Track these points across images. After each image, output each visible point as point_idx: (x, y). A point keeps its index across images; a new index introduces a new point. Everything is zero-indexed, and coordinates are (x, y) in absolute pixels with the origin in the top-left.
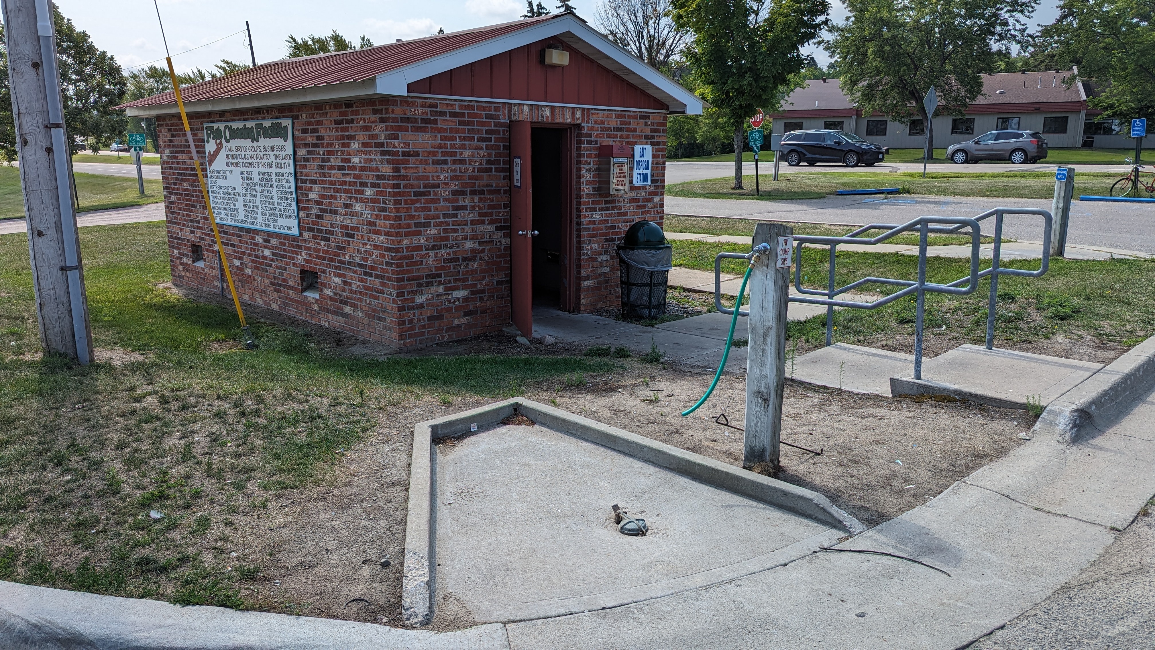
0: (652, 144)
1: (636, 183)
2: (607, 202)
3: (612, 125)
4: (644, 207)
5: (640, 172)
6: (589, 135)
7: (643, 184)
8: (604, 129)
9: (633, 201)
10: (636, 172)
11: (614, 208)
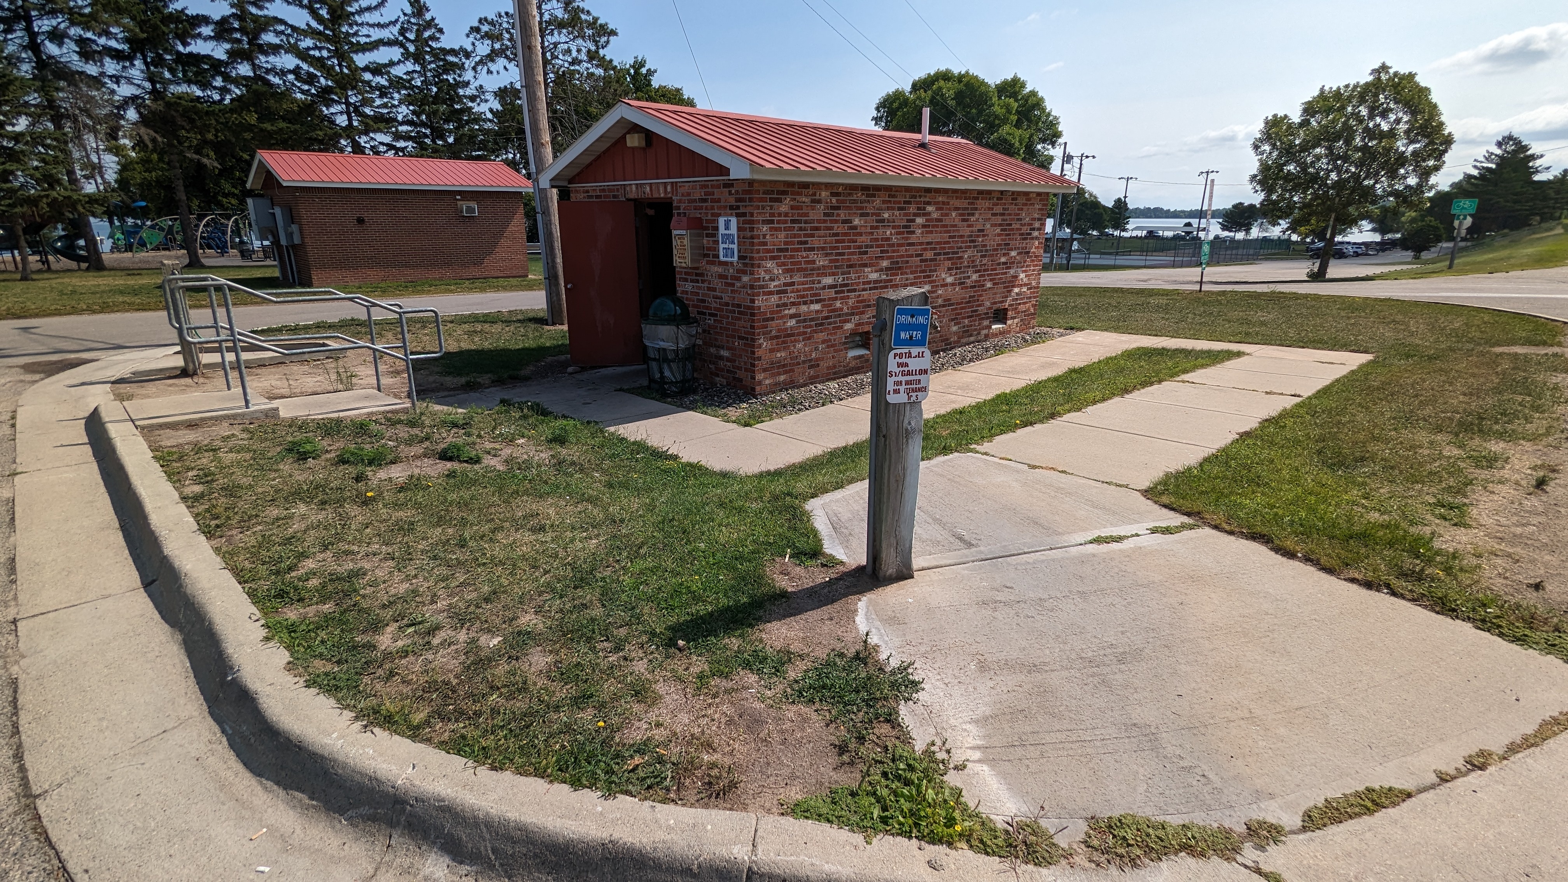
0: (738, 215)
1: (722, 258)
2: (697, 275)
3: (697, 196)
4: (733, 285)
5: (726, 246)
6: (678, 208)
7: (729, 259)
8: (690, 201)
9: (721, 276)
10: (722, 246)
11: (703, 282)
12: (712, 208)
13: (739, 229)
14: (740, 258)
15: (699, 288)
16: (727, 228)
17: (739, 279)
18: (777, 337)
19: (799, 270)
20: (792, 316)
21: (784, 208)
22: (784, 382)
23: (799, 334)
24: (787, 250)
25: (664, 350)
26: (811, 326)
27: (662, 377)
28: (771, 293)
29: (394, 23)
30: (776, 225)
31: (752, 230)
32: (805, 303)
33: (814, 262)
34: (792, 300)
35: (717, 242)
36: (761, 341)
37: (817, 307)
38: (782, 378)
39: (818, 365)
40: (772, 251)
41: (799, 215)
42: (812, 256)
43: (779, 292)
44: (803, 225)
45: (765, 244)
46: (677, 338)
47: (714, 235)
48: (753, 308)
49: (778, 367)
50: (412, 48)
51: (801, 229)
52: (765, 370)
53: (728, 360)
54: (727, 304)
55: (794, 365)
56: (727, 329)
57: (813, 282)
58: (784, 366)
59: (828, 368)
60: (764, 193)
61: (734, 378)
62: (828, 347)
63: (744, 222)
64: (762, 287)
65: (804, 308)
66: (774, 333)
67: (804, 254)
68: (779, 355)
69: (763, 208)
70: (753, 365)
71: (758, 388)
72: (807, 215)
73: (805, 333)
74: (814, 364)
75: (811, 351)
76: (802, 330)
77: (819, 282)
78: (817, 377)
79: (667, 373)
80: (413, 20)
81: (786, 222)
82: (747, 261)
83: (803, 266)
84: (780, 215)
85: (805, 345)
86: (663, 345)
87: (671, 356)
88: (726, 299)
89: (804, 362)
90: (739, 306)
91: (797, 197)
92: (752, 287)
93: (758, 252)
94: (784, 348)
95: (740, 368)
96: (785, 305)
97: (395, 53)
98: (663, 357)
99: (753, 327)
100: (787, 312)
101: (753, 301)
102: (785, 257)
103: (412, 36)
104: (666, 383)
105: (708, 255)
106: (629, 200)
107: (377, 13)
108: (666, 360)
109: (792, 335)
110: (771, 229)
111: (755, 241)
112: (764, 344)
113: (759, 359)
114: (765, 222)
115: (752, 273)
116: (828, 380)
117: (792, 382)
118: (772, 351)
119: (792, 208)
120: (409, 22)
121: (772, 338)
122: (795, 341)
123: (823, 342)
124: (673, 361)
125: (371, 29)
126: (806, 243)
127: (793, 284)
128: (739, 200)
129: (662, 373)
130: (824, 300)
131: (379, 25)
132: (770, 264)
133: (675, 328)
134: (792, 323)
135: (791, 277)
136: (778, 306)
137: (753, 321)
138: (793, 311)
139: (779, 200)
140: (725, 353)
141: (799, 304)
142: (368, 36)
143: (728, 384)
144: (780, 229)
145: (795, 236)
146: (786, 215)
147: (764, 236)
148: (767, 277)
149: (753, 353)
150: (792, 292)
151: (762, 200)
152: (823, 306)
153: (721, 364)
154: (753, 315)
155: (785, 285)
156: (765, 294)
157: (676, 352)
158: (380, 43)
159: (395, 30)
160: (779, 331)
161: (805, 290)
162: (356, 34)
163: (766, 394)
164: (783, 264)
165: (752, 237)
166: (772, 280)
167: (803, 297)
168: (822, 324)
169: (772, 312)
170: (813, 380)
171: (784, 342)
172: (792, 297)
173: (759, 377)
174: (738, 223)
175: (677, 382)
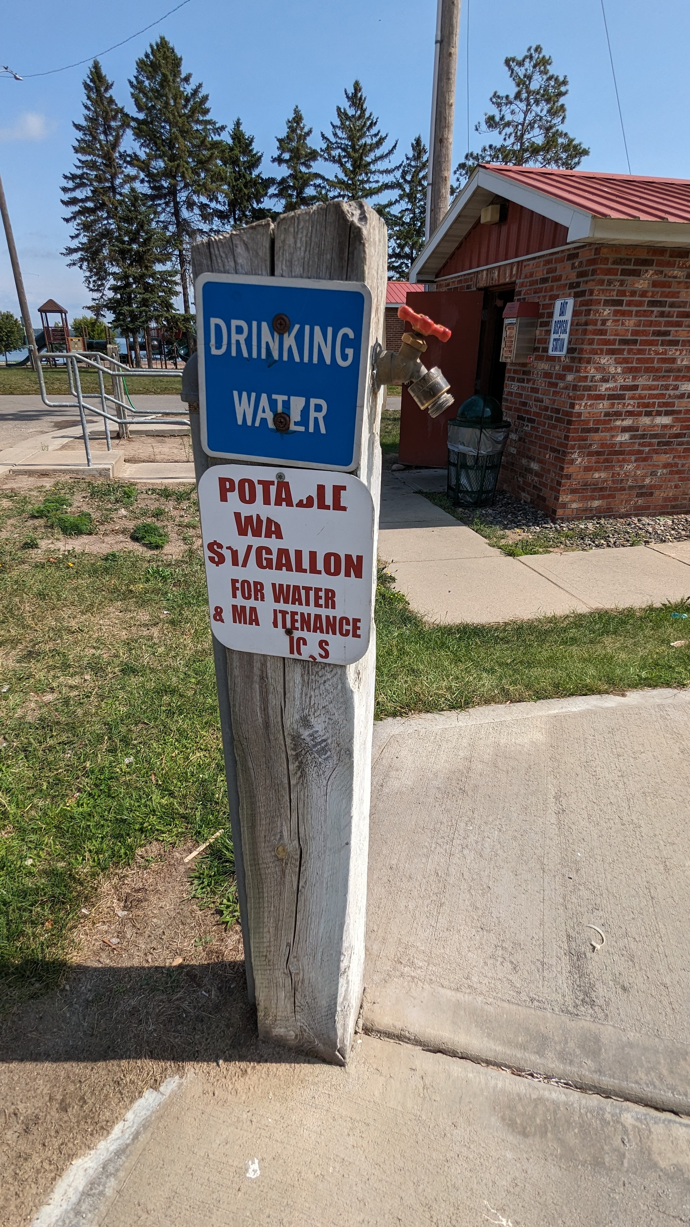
0: (576, 295)
1: (551, 353)
2: (524, 373)
3: (538, 276)
4: (555, 385)
5: (556, 336)
6: (519, 293)
7: (557, 353)
8: (532, 283)
9: (547, 375)
10: (553, 336)
11: (529, 381)
12: (552, 289)
13: (575, 313)
14: (570, 350)
15: (523, 388)
16: (562, 313)
17: (562, 377)
18: (598, 453)
19: (647, 370)
20: (625, 430)
21: (641, 284)
22: (598, 509)
23: (631, 453)
24: (635, 342)
25: (464, 455)
26: (650, 444)
27: (458, 484)
28: (600, 397)
29: (397, 168)
30: (624, 308)
31: (588, 312)
32: (649, 414)
33: (673, 360)
34: (630, 408)
35: (548, 332)
36: (575, 456)
37: (666, 420)
38: (596, 503)
39: (651, 494)
40: (613, 342)
41: (663, 294)
42: (672, 352)
43: (611, 397)
44: (667, 309)
45: (603, 332)
46: (479, 442)
47: (547, 324)
48: (570, 414)
49: (594, 490)
50: (407, 188)
51: (662, 314)
52: (573, 491)
53: (537, 474)
54: (546, 409)
55: (616, 489)
56: (541, 438)
57: (666, 388)
58: (601, 489)
59: (665, 499)
60: (615, 263)
61: (539, 496)
62: (671, 473)
63: (582, 304)
64: (589, 388)
65: (646, 421)
66: (594, 448)
67: (661, 349)
68: (597, 475)
69: (610, 283)
70: (559, 484)
71: (560, 512)
72: (676, 294)
73: (640, 452)
74: (645, 492)
75: (644, 476)
76: (636, 447)
77: (676, 388)
78: (648, 508)
79: (464, 481)
80: (413, 163)
81: (640, 304)
82: (575, 355)
83: (656, 365)
84: (633, 294)
85: (637, 468)
86: (462, 448)
87: (470, 462)
88: (547, 402)
89: (631, 488)
90: (557, 411)
91: (666, 270)
92: (575, 388)
93: (591, 342)
94: (606, 468)
95: (545, 485)
96: (618, 414)
97: (394, 194)
98: (462, 463)
99: (567, 438)
100: (618, 423)
101: (572, 406)
102: (630, 351)
103: (408, 178)
104: (461, 492)
105: (536, 349)
106: (479, 289)
107: (386, 160)
108: (464, 466)
109: (622, 453)
110: (616, 313)
111: (590, 328)
112: (578, 459)
113: (569, 477)
114: (607, 303)
115: (578, 371)
116: (662, 514)
117: (610, 509)
118: (587, 469)
119: (655, 284)
120: (409, 165)
121: (590, 454)
122: (624, 460)
123: (665, 466)
124: (471, 468)
125: (381, 175)
126: (667, 333)
127: (635, 388)
128: (581, 275)
129: (458, 479)
130: (679, 412)
131: (388, 172)
132: (605, 360)
133: (478, 432)
134: (624, 437)
135: (634, 378)
136: (607, 414)
137: (568, 430)
138: (628, 422)
139: (636, 273)
140: (535, 466)
141: (639, 414)
142: (377, 182)
143: (532, 502)
144: (629, 314)
145: (651, 323)
146: (644, 294)
147: (604, 322)
148: (598, 377)
149: (562, 469)
150: (632, 398)
151: (609, 272)
152: (676, 420)
153: (530, 477)
154: (570, 422)
155: (623, 388)
156: (590, 397)
157: (477, 458)
158: (386, 186)
159: (398, 174)
160: (602, 445)
161: (651, 396)
162: (368, 181)
163: (568, 520)
164: (626, 361)
165: (586, 324)
166: (605, 380)
167: (647, 405)
168: (668, 443)
169: (597, 422)
170: (640, 512)
171: (606, 461)
172: (630, 405)
173: (564, 498)
174: (575, 306)
175: (472, 492)
